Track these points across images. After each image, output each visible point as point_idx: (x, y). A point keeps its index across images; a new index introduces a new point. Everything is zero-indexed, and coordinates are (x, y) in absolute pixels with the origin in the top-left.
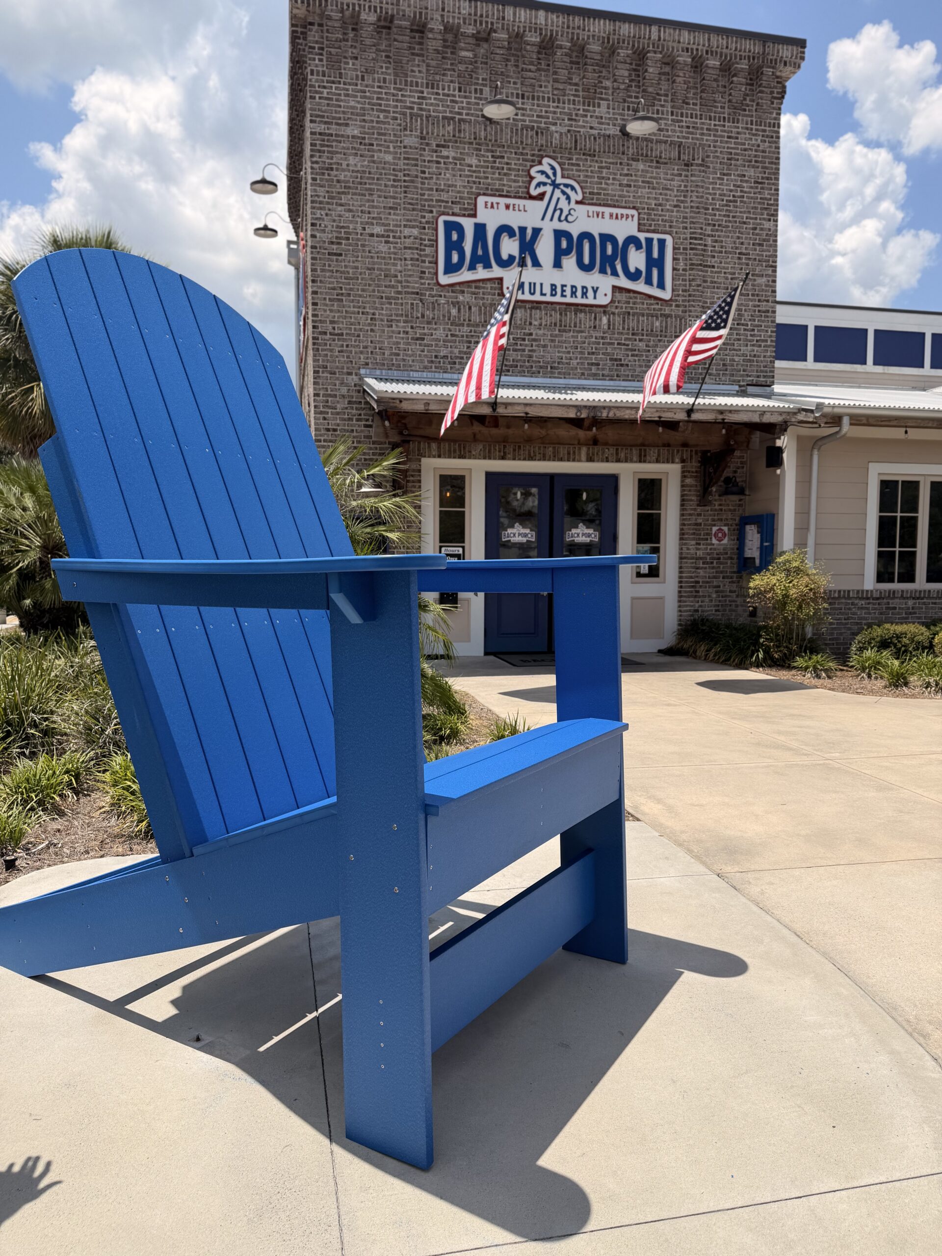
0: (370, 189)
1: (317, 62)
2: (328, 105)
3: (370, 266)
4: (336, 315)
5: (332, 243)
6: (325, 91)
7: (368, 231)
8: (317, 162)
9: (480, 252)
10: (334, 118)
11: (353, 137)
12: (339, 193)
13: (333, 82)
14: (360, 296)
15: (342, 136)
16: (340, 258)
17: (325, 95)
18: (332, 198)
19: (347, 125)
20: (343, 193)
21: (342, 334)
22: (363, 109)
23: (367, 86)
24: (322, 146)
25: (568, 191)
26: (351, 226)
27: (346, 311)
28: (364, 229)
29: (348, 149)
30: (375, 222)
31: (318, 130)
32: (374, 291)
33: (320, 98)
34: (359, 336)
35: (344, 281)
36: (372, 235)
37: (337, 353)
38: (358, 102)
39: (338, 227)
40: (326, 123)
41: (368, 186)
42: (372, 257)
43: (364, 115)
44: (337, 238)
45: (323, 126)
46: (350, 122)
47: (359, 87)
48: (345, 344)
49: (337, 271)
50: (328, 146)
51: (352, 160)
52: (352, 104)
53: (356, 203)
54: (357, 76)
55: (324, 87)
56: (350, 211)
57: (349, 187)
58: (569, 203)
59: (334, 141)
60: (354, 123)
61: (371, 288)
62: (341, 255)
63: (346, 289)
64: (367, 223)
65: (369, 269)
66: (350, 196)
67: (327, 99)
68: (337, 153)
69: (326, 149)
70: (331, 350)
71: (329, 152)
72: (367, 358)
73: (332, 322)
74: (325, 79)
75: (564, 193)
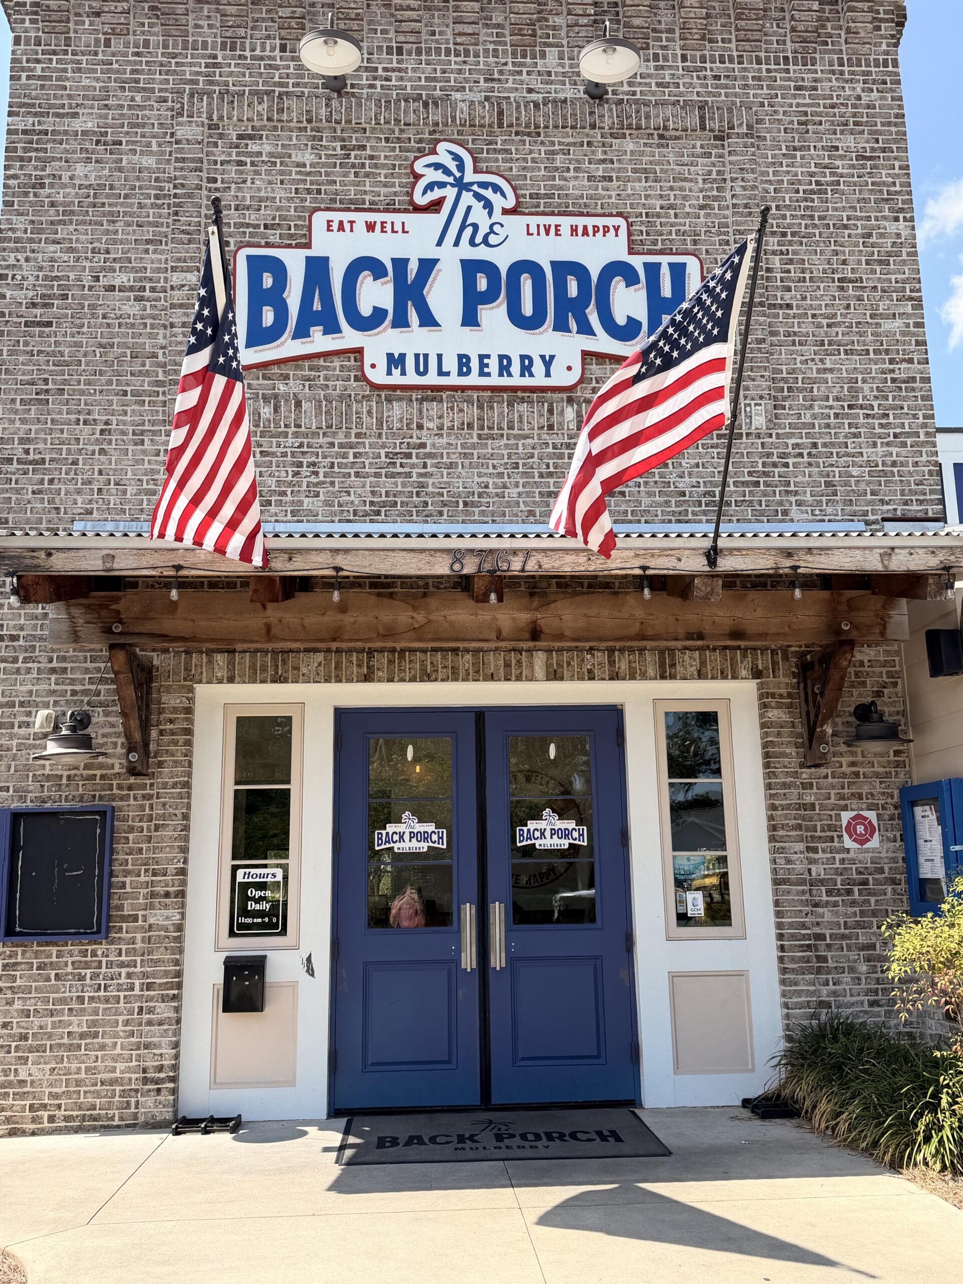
0: (111, 213)
1: (27, 24)
2: (43, 87)
3: (104, 341)
4: (33, 427)
5: (34, 305)
6: (39, 67)
7: (103, 282)
8: (15, 177)
9: (317, 306)
10: (51, 106)
11: (84, 133)
12: (52, 223)
13: (54, 53)
14: (82, 393)
15: (66, 133)
16: (47, 330)
17: (39, 72)
18: (40, 231)
19: (75, 115)
20: (61, 222)
21: (43, 461)
22: (106, 89)
23: (114, 55)
24: (26, 150)
25: (488, 193)
26: (72, 276)
27: (52, 420)
28: (97, 279)
29: (74, 152)
30: (117, 266)
31: (21, 127)
32: (110, 382)
33: (28, 78)
34: (76, 462)
35: (52, 368)
36: (112, 288)
37: (30, 496)
38: (97, 80)
39: (46, 278)
40: (36, 114)
41: (107, 208)
42: (109, 325)
43: (107, 98)
44: (43, 296)
45: (31, 120)
46: (81, 112)
47: (100, 57)
48: (46, 477)
49: (40, 352)
50: (37, 150)
51: (80, 169)
52: (86, 82)
53: (82, 237)
54: (97, 41)
55: (38, 61)
56: (71, 250)
57: (72, 213)
58: (490, 214)
59: (48, 141)
60: (86, 111)
61: (104, 379)
62: (49, 324)
63: (55, 382)
64: (103, 269)
65: (101, 346)
66: (72, 228)
67: (40, 78)
68: (53, 159)
69: (33, 154)
70: (18, 491)
71: (38, 159)
72: (90, 502)
73: (22, 441)
74: (39, 49)
75: (478, 197)
